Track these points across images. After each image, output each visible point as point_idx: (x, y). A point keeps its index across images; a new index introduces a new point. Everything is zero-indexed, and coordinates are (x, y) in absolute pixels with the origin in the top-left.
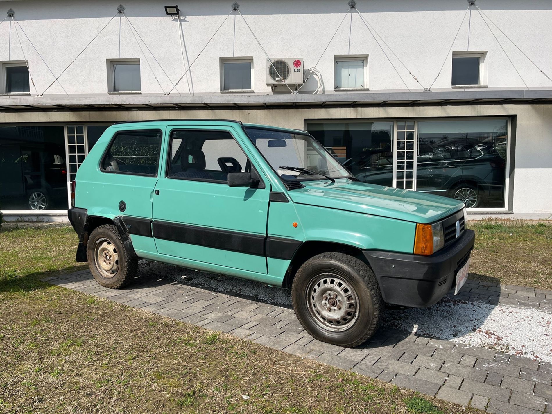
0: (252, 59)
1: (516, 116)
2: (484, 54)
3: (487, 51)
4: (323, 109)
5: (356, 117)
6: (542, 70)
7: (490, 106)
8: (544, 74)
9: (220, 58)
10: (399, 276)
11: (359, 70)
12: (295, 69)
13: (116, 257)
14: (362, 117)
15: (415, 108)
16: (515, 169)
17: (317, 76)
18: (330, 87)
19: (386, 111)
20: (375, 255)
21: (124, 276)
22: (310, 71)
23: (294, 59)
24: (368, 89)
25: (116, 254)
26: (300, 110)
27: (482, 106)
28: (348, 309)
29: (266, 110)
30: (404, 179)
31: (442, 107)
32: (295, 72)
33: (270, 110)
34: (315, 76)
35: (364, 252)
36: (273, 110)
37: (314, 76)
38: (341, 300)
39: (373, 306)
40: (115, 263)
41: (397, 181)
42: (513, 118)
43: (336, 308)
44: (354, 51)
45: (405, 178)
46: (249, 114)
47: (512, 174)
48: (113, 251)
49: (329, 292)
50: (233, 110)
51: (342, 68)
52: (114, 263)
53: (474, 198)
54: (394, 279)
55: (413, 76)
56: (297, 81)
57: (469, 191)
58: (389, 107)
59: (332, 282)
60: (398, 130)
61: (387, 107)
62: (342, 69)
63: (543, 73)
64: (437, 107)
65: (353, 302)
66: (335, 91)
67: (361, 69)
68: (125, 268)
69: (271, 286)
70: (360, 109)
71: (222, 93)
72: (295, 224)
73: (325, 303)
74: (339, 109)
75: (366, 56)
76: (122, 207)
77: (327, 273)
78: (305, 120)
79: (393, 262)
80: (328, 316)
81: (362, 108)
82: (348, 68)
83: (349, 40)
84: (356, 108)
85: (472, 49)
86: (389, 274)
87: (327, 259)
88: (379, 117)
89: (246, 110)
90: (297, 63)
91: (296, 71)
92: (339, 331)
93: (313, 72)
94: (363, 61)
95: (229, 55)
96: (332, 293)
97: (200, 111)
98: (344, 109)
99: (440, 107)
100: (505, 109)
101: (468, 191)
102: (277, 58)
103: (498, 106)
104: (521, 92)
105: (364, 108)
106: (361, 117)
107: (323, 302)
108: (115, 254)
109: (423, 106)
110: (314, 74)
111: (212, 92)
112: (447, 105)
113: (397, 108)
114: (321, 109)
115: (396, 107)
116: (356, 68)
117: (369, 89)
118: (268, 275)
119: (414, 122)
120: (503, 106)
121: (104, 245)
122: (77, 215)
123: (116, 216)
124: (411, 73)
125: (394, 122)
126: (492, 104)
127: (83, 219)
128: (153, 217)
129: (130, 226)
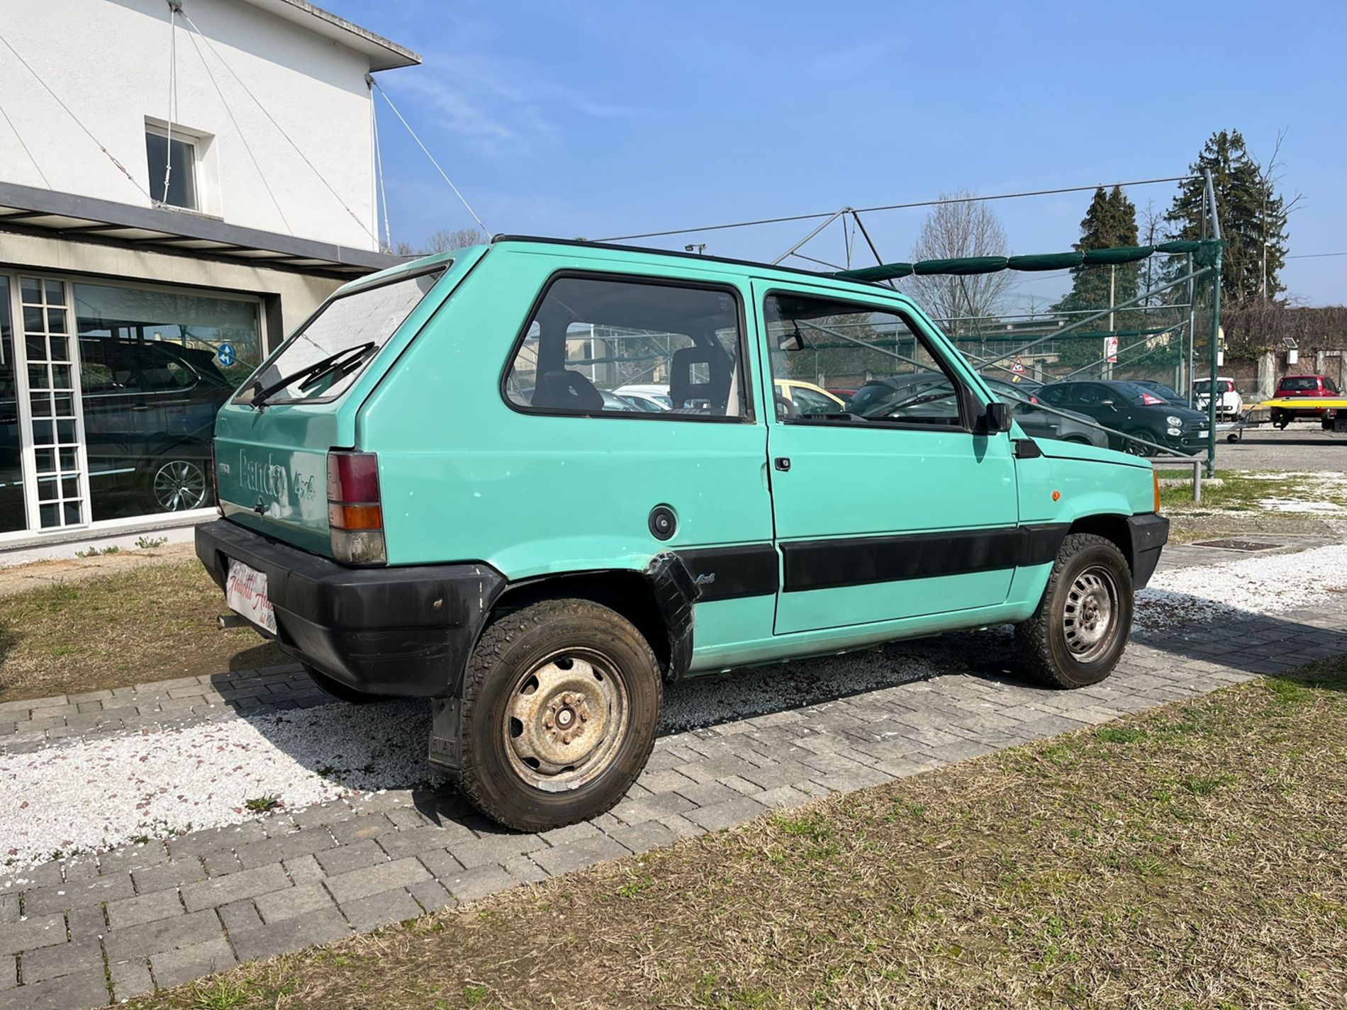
1: (279, 296)
3: (214, 136)
7: (233, 266)
8: (354, 216)
10: (1151, 547)
15: (74, 244)
20: (1136, 521)
31: (137, 252)
35: (1128, 520)
41: (36, 451)
42: (272, 301)
45: (56, 441)
53: (197, 484)
55: (113, 159)
57: (187, 468)
59: (1089, 581)
60: (23, 301)
63: (352, 214)
64: (125, 251)
69: (986, 629)
72: (1055, 494)
76: (663, 522)
77: (1089, 568)
79: (1149, 527)
85: (184, 121)
86: (1145, 547)
99: (131, 252)
100: (260, 280)
101: (183, 469)
103: (247, 269)
109: (92, 243)
112: (147, 251)
118: (1004, 604)
119: (63, 283)
120: (255, 272)
121: (550, 676)
122: (425, 592)
123: (654, 557)
124: (104, 151)
125: (8, 277)
126: (236, 264)
127: (465, 601)
128: (777, 536)
129: (711, 577)
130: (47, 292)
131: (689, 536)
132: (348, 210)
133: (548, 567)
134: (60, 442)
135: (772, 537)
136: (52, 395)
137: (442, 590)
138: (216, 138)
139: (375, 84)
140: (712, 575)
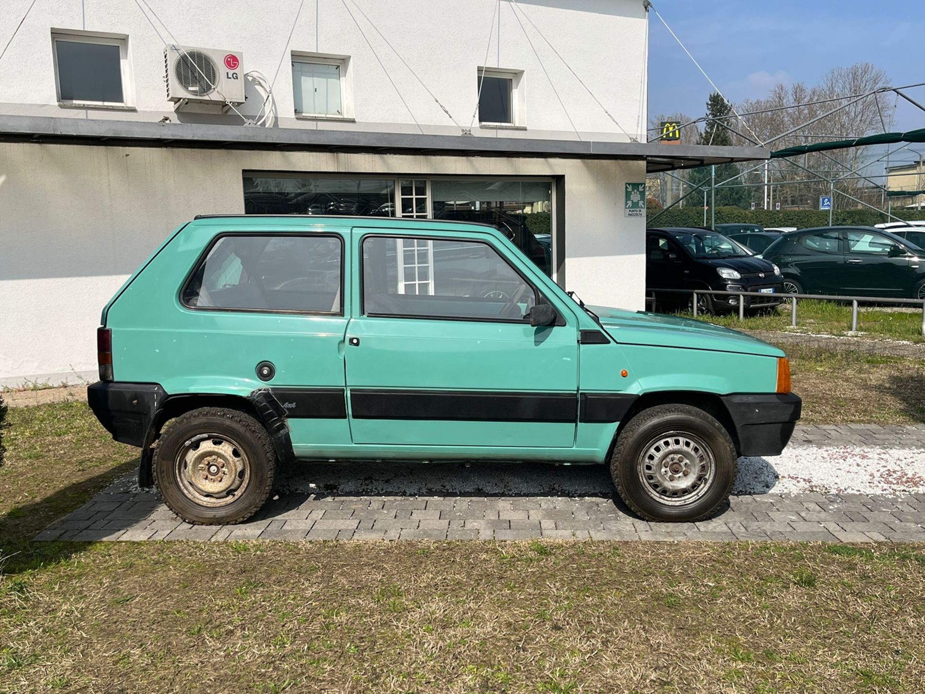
0: (124, 39)
1: (563, 176)
2: (518, 74)
3: (524, 71)
4: (278, 153)
5: (336, 171)
6: (608, 111)
7: (531, 159)
8: (611, 117)
9: (52, 29)
10: (763, 422)
11: (332, 81)
12: (227, 73)
13: (238, 464)
14: (347, 171)
15: (429, 157)
16: (567, 260)
17: (262, 86)
18: (286, 111)
19: (384, 161)
20: (736, 399)
21: (264, 496)
22: (248, 77)
23: (226, 51)
24: (354, 119)
25: (239, 459)
26: (234, 151)
27: (521, 160)
28: (701, 472)
29: (164, 149)
30: (415, 281)
31: (468, 158)
32: (228, 78)
33: (174, 149)
34: (258, 87)
35: (721, 398)
36: (180, 149)
37: (256, 86)
38: (689, 463)
39: (733, 462)
40: (237, 477)
41: (405, 285)
42: (559, 180)
43: (681, 474)
44: (325, 49)
45: (417, 280)
46: (127, 155)
47: (562, 267)
48: (232, 455)
49: (672, 456)
50: (90, 145)
51: (302, 75)
52: (235, 477)
54: (755, 426)
55: (441, 106)
56: (235, 97)
58: (390, 154)
59: (677, 442)
60: (402, 195)
61: (386, 154)
62: (302, 77)
63: (609, 115)
64: (461, 158)
65: (704, 462)
66: (297, 118)
67: (335, 80)
68: (269, 482)
69: (569, 464)
70: (343, 156)
71: (61, 107)
72: (624, 372)
73: (666, 471)
74: (306, 154)
75: (343, 58)
76: (265, 371)
77: (672, 432)
78: (244, 171)
79: (757, 405)
80: (672, 486)
81: (346, 154)
82: (313, 77)
83: (315, 25)
84: (335, 154)
85: (503, 65)
86: (752, 422)
87: (672, 413)
88: (374, 172)
89: (121, 148)
90: (232, 61)
91: (230, 76)
92: (686, 503)
93: (254, 79)
94: (338, 67)
95: (76, 25)
96: (675, 456)
97: (11, 144)
98: (314, 154)
99: (464, 158)
102: (190, 45)
104: (587, 144)
105: (349, 155)
106: (344, 171)
107: (663, 470)
108: (237, 459)
109: (441, 155)
110: (257, 84)
111: (39, 103)
112: (474, 156)
113: (402, 156)
114: (274, 152)
115: (400, 154)
116: (327, 78)
117: (356, 120)
118: (574, 448)
119: (425, 181)
120: (547, 161)
121: (207, 446)
122: (128, 396)
123: (254, 390)
124: (437, 101)
125: (394, 181)
126: (533, 157)
127: (148, 402)
128: (347, 384)
129: (294, 405)
130: (415, 187)
131: (282, 380)
132: (607, 112)
133: (188, 390)
134: (419, 281)
135: (344, 385)
136: (416, 251)
137: (136, 396)
138: (525, 72)
139: (651, 7)
140: (295, 403)
